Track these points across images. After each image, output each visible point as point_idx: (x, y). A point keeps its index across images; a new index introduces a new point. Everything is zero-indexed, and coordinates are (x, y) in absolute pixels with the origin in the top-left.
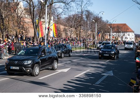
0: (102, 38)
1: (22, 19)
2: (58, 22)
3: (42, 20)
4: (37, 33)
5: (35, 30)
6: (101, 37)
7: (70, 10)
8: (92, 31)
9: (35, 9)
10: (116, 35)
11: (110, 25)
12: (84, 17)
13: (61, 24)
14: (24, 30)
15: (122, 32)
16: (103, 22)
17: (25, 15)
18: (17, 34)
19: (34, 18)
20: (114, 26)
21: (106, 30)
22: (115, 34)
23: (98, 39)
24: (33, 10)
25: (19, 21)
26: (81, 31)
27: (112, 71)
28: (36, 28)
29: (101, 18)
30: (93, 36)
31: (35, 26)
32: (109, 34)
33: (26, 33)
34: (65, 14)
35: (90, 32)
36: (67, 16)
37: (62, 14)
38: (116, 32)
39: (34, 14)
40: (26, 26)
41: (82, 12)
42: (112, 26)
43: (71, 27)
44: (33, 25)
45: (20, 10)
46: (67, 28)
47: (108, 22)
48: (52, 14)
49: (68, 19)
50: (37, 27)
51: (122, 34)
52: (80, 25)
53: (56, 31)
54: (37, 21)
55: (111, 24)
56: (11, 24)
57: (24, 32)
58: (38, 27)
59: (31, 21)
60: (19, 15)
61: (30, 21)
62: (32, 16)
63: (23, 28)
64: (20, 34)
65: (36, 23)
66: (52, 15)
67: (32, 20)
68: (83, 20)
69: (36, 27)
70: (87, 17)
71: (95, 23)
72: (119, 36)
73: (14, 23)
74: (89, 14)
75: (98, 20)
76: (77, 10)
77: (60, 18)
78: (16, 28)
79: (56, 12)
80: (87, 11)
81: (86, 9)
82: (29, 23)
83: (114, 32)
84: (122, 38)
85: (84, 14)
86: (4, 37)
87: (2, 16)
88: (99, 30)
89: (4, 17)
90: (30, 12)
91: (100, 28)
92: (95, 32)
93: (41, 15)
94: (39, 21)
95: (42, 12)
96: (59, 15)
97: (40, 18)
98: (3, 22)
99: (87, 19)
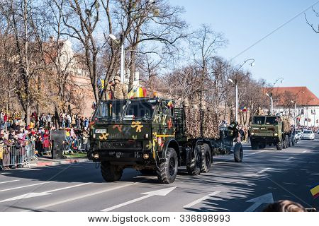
1: (68, 78)
2: (150, 84)
6: (248, 118)
7: (176, 56)
8: (229, 104)
9: (98, 56)
10: (284, 113)
11: (270, 90)
12: (210, 71)
13: (157, 88)
14: (73, 103)
15: (298, 106)
16: (254, 84)
17: (75, 68)
18: (56, 112)
19: (95, 75)
20: (279, 92)
21: (261, 101)
22: (282, 110)
23: (243, 123)
24: (94, 57)
25: (63, 84)
27: (271, 194)
28: (100, 99)
29: (248, 73)
30: (232, 115)
31: (97, 94)
32: (267, 110)
33: (79, 110)
34: (166, 67)
35: (222, 106)
36: (171, 71)
37: (160, 65)
38: (283, 106)
39: (94, 65)
40: (78, 93)
41: (204, 62)
42: (274, 92)
43: (180, 96)
44: (94, 91)
45: (66, 59)
47: (264, 83)
48: (137, 66)
49: (174, 78)
50: (102, 95)
51: (297, 110)
52: (201, 91)
54: (103, 82)
55: (272, 89)
56: (45, 89)
57: (72, 106)
58: (104, 96)
59: (90, 81)
60: (63, 69)
61: (86, 82)
62: (92, 72)
63: (71, 98)
64: (64, 112)
65: (99, 86)
66: (137, 70)
67: (91, 79)
68: (207, 79)
69: (100, 95)
70: (217, 72)
71: (234, 86)
72: (290, 114)
73: (50, 87)
74: (220, 67)
75: (240, 78)
76: (192, 57)
77: (156, 75)
78: (54, 98)
79: (145, 61)
80: (216, 59)
81: (213, 55)
82: (83, 87)
83: (278, 107)
84: (298, 119)
85: (208, 66)
86: (29, 118)
87: (23, 71)
88: (243, 103)
89: (28, 74)
90: (87, 61)
91: (247, 98)
92: (235, 106)
93: (111, 68)
94: (106, 81)
95: (113, 61)
96: (152, 68)
97: (109, 74)
98: (26, 86)
99: (217, 77)
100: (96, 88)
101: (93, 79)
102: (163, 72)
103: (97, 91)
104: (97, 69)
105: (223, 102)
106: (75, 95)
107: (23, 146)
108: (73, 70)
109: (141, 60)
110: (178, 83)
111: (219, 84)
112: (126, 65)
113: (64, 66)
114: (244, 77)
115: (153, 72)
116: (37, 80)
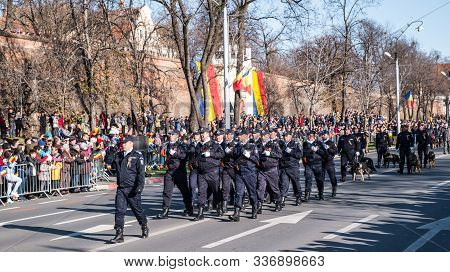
0: (422, 114)
1: (148, 60)
2: (268, 65)
3: (215, 61)
4: (198, 105)
5: (194, 95)
6: (415, 111)
8: (385, 90)
9: (190, 27)
11: (448, 66)
12: (356, 43)
13: (279, 72)
14: (156, 96)
16: (423, 59)
17: (157, 47)
18: (132, 112)
19: (186, 54)
21: (433, 83)
23: (407, 118)
24: (184, 29)
25: (139, 69)
26: (349, 90)
28: (196, 89)
29: (413, 43)
30: (391, 106)
31: (190, 82)
32: (444, 97)
33: (165, 107)
34: (290, 39)
35: (376, 94)
37: (282, 37)
39: (185, 40)
40: (163, 82)
41: (347, 28)
43: (313, 81)
44: (187, 77)
45: (143, 33)
46: (299, 84)
47: (438, 57)
48: (247, 39)
49: (303, 55)
50: (198, 83)
52: (343, 73)
53: (262, 95)
54: (198, 64)
56: (115, 79)
57: (155, 101)
58: (200, 85)
59: (180, 65)
60: (140, 48)
61: (173, 65)
62: (182, 50)
63: (153, 91)
65: (193, 71)
66: (248, 44)
67: (182, 60)
68: (353, 54)
69: (196, 84)
71: (393, 63)
73: (122, 75)
74: (371, 34)
75: (402, 51)
77: (275, 51)
78: (129, 91)
79: (259, 32)
80: (366, 23)
81: (360, 17)
82: (170, 73)
85: (354, 34)
86: (94, 122)
87: (83, 54)
88: (407, 88)
89: (90, 57)
90: (175, 35)
91: (412, 79)
92: (396, 93)
93: (210, 44)
94: (204, 63)
95: (212, 33)
96: (271, 41)
97: (208, 53)
98: (88, 74)
99: (367, 51)
100: (189, 74)
101: (184, 61)
102: (286, 47)
103: (190, 78)
104: (189, 47)
105: (377, 87)
106: (158, 86)
107: (88, 161)
108: (155, 50)
109: (252, 29)
110: (308, 61)
111: (370, 61)
112: (231, 38)
113: (142, 43)
114: (408, 49)
115: (272, 47)
116: (103, 66)
